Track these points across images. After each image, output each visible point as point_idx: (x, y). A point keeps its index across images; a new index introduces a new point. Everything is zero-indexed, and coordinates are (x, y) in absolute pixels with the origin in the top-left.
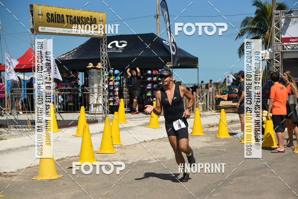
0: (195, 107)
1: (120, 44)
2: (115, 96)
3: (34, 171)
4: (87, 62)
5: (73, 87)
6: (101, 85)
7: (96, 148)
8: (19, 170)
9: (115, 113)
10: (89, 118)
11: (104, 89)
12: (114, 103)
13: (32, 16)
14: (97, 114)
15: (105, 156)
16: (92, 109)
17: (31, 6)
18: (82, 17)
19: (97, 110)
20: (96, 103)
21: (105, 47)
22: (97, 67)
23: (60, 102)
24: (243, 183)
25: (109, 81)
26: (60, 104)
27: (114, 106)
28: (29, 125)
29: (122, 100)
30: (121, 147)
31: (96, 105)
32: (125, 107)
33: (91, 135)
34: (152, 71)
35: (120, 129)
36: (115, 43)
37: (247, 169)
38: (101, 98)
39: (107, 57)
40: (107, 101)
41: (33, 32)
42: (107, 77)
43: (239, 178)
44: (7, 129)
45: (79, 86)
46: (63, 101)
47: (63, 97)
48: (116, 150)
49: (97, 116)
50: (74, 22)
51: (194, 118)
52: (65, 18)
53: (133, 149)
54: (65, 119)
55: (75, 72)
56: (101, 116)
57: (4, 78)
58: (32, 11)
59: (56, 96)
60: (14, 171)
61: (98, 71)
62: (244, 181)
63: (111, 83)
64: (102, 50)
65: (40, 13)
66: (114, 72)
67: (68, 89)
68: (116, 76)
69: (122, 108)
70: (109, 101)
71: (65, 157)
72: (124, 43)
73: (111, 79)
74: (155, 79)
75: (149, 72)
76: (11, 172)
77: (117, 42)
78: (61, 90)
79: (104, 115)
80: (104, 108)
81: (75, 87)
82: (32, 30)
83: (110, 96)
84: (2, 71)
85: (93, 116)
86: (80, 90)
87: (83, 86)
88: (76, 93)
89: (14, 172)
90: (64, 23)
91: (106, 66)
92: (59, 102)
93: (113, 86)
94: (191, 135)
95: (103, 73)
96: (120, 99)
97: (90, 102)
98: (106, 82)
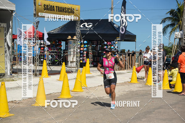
0: (133, 65)
1: (88, 25)
2: (84, 57)
3: (32, 100)
4: (67, 35)
6: (75, 50)
7: (71, 88)
9: (84, 67)
10: (67, 70)
11: (77, 52)
12: (83, 61)
13: (35, 6)
14: (73, 67)
15: (77, 93)
16: (69, 64)
18: (66, 8)
19: (73, 65)
20: (72, 60)
21: (79, 26)
22: (73, 38)
23: (50, 59)
24: (161, 114)
25: (81, 47)
26: (49, 60)
27: (82, 63)
29: (88, 59)
30: (86, 88)
31: (72, 62)
32: (90, 64)
33: (69, 80)
34: (107, 43)
35: (87, 77)
36: (85, 25)
37: (164, 105)
38: (75, 58)
39: (80, 33)
40: (79, 60)
41: (35, 16)
42: (80, 45)
43: (159, 110)
44: (17, 74)
45: (62, 50)
46: (52, 59)
48: (84, 90)
49: (72, 68)
50: (61, 11)
51: (132, 72)
52: (55, 8)
53: (94, 89)
54: (52, 70)
55: (60, 41)
56: (75, 68)
57: (16, 43)
58: (35, 3)
61: (74, 41)
62: (162, 112)
63: (82, 49)
64: (77, 28)
65: (40, 4)
66: (84, 42)
67: (55, 52)
68: (85, 44)
69: (88, 64)
70: (80, 60)
71: (52, 93)
72: (90, 25)
73: (82, 46)
76: (19, 101)
77: (86, 24)
78: (50, 52)
79: (77, 68)
80: (77, 64)
81: (59, 51)
82: (35, 15)
83: (81, 57)
84: (15, 39)
85: (70, 68)
86: (62, 52)
87: (64, 50)
88: (60, 54)
89: (21, 101)
90: (54, 11)
91: (79, 38)
93: (83, 50)
94: (130, 83)
95: (77, 43)
96: (87, 59)
97: (69, 60)
98: (79, 48)
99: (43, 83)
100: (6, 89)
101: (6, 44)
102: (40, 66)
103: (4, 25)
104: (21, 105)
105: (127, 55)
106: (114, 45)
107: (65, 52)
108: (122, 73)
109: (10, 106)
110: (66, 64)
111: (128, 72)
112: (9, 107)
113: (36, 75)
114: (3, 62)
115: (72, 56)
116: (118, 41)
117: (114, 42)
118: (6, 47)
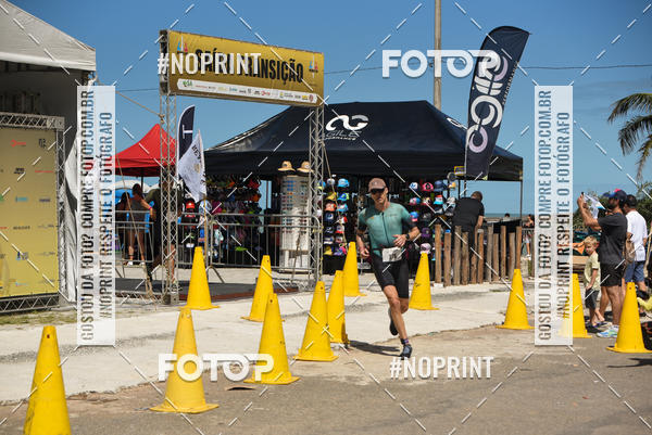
0: (513, 266)
1: (354, 123)
2: (337, 235)
3: (156, 392)
4: (279, 158)
5: (246, 211)
6: (307, 210)
7: (293, 347)
8: (123, 389)
9: (337, 272)
10: (278, 282)
11: (313, 220)
12: (334, 251)
15: (312, 366)
16: (287, 262)
17: (164, 33)
18: (272, 61)
19: (298, 266)
20: (295, 248)
21: (320, 127)
22: (300, 169)
23: (217, 243)
25: (327, 201)
26: (216, 248)
27: (333, 257)
28: (149, 291)
29: (352, 244)
31: (295, 254)
32: (359, 260)
33: (283, 318)
34: (420, 185)
35: (348, 309)
38: (307, 237)
39: (324, 150)
40: (320, 245)
41: (165, 91)
42: (322, 194)
45: (260, 209)
46: (223, 243)
47: (224, 233)
48: (336, 354)
49: (296, 276)
51: (510, 290)
54: (227, 280)
55: (253, 182)
56: (305, 277)
58: (164, 45)
59: (209, 231)
60: (113, 390)
61: (301, 178)
63: (330, 207)
64: (313, 135)
66: (337, 183)
67: (236, 217)
68: (340, 191)
69: (351, 262)
70: (325, 246)
72: (361, 121)
73: (331, 198)
74: (426, 201)
75: (415, 186)
76: (105, 393)
77: (345, 119)
78: (220, 217)
79: (312, 277)
80: (312, 261)
81: (251, 213)
82: (164, 86)
83: (326, 235)
85: (289, 276)
86: (262, 219)
87: (267, 211)
88: (253, 225)
89: (113, 393)
91: (320, 169)
92: (214, 244)
93: (334, 213)
94: (501, 329)
95: (313, 185)
96: (348, 242)
97: (283, 247)
98: (319, 203)
99: (193, 330)
100: (61, 352)
101: (63, 189)
102: (181, 267)
103: (55, 122)
104: (113, 409)
105: (491, 230)
106: (445, 193)
107: (272, 219)
108: (475, 293)
109: (73, 412)
110: (275, 262)
111: (494, 291)
112: (73, 415)
113: (168, 301)
114: (52, 253)
115: (296, 231)
116: (460, 178)
117: (445, 182)
118: (61, 200)
